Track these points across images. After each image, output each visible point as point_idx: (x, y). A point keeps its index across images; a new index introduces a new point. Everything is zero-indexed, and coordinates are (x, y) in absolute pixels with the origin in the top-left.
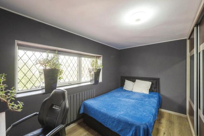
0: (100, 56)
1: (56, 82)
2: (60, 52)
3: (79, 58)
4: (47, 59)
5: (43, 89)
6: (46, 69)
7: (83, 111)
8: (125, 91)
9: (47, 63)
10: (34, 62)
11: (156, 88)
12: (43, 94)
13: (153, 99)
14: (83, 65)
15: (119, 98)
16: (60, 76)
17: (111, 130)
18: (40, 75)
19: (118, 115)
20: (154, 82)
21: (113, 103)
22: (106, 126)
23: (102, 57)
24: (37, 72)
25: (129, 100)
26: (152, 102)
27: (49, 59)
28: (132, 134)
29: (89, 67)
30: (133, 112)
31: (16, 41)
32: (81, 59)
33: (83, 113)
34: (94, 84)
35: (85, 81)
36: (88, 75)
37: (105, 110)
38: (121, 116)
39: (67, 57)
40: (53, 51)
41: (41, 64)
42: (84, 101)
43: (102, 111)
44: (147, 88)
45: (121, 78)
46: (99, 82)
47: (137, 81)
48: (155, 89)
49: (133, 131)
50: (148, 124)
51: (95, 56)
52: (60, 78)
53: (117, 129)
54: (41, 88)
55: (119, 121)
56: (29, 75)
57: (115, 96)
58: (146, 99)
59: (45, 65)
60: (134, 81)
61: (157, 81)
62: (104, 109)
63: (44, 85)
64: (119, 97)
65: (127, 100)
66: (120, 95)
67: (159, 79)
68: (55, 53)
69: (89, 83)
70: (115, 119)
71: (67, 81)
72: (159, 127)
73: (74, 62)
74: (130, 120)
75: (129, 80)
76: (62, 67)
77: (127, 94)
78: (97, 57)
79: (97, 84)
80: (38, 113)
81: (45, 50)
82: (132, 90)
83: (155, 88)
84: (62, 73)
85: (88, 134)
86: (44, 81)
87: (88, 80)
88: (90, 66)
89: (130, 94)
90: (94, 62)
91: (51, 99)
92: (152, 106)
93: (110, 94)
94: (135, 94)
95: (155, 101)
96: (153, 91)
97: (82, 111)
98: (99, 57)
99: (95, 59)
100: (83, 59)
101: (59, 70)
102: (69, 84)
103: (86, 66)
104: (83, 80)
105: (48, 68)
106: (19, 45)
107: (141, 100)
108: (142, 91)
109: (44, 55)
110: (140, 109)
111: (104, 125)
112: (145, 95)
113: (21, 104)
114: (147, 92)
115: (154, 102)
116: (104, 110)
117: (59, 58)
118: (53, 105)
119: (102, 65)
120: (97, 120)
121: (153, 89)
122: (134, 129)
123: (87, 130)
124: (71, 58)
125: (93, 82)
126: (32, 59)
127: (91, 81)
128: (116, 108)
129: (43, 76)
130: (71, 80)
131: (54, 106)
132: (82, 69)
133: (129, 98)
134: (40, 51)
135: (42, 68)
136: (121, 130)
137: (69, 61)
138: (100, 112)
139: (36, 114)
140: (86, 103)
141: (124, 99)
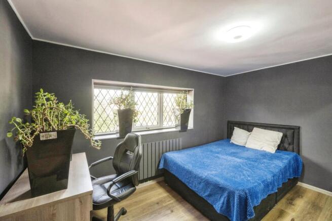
0: (191, 89)
1: (130, 126)
2: (135, 88)
3: (159, 94)
4: (121, 98)
5: (117, 133)
6: (120, 110)
7: (164, 165)
8: (233, 144)
9: (122, 102)
10: (108, 101)
11: (293, 144)
12: (118, 138)
13: (278, 161)
14: (165, 104)
15: (216, 155)
16: (136, 118)
17: (197, 194)
18: (115, 116)
19: (206, 174)
20: (289, 133)
21: (205, 160)
22: (190, 188)
23: (193, 91)
24: (112, 113)
25: (233, 158)
26: (273, 165)
27: (124, 97)
28: (224, 201)
29: (175, 106)
30: (232, 174)
31: (93, 80)
32: (163, 96)
33: (163, 169)
34: (180, 131)
35: (168, 126)
36: (173, 118)
37: (191, 166)
38: (211, 176)
39: (144, 94)
40: (128, 87)
41: (116, 104)
42: (166, 153)
43: (186, 167)
44: (272, 144)
45: (228, 125)
46: (189, 128)
47: (255, 129)
48: (291, 147)
49: (225, 197)
50: (247, 191)
51: (182, 91)
52: (135, 121)
53: (205, 193)
54: (115, 132)
55: (207, 183)
56: (104, 116)
57: (211, 151)
58: (265, 160)
59: (120, 105)
60: (250, 130)
61: (294, 132)
62: (189, 165)
63: (118, 128)
64: (218, 153)
65: (230, 158)
66: (220, 151)
67: (299, 128)
68: (130, 89)
69: (174, 130)
70: (202, 180)
71: (144, 124)
72: (286, 209)
73: (152, 100)
74: (221, 182)
75: (240, 128)
76: (138, 106)
77: (233, 151)
78: (186, 91)
79: (186, 131)
80: (112, 157)
81: (119, 87)
82: (246, 144)
83: (289, 144)
84: (137, 114)
85: (168, 196)
86: (118, 124)
87: (172, 125)
88: (175, 104)
89: (238, 151)
90: (180, 99)
91: (125, 143)
92: (270, 171)
93: (205, 148)
94: (247, 150)
95: (281, 165)
96: (286, 150)
97: (161, 166)
98: (189, 91)
99: (182, 95)
100: (165, 95)
101: (134, 111)
102: (147, 129)
103: (170, 104)
104: (165, 124)
105: (122, 108)
106: (95, 84)
107: (254, 160)
108: (262, 148)
109: (119, 93)
110: (245, 172)
111: (189, 186)
112: (265, 155)
113: (100, 143)
114: (272, 149)
115: (276, 165)
116: (189, 167)
117: (135, 95)
118: (126, 151)
119: (193, 103)
120: (180, 179)
121: (286, 145)
122: (226, 194)
123: (168, 191)
124: (150, 94)
125: (179, 129)
126: (107, 98)
127: (176, 127)
128: (208, 166)
129: (117, 118)
130: (150, 124)
131: (129, 151)
132: (164, 109)
133: (234, 156)
134: (114, 89)
135: (116, 108)
136: (210, 195)
137: (147, 99)
138: (184, 169)
139: (110, 159)
140: (168, 156)
141: (225, 157)
